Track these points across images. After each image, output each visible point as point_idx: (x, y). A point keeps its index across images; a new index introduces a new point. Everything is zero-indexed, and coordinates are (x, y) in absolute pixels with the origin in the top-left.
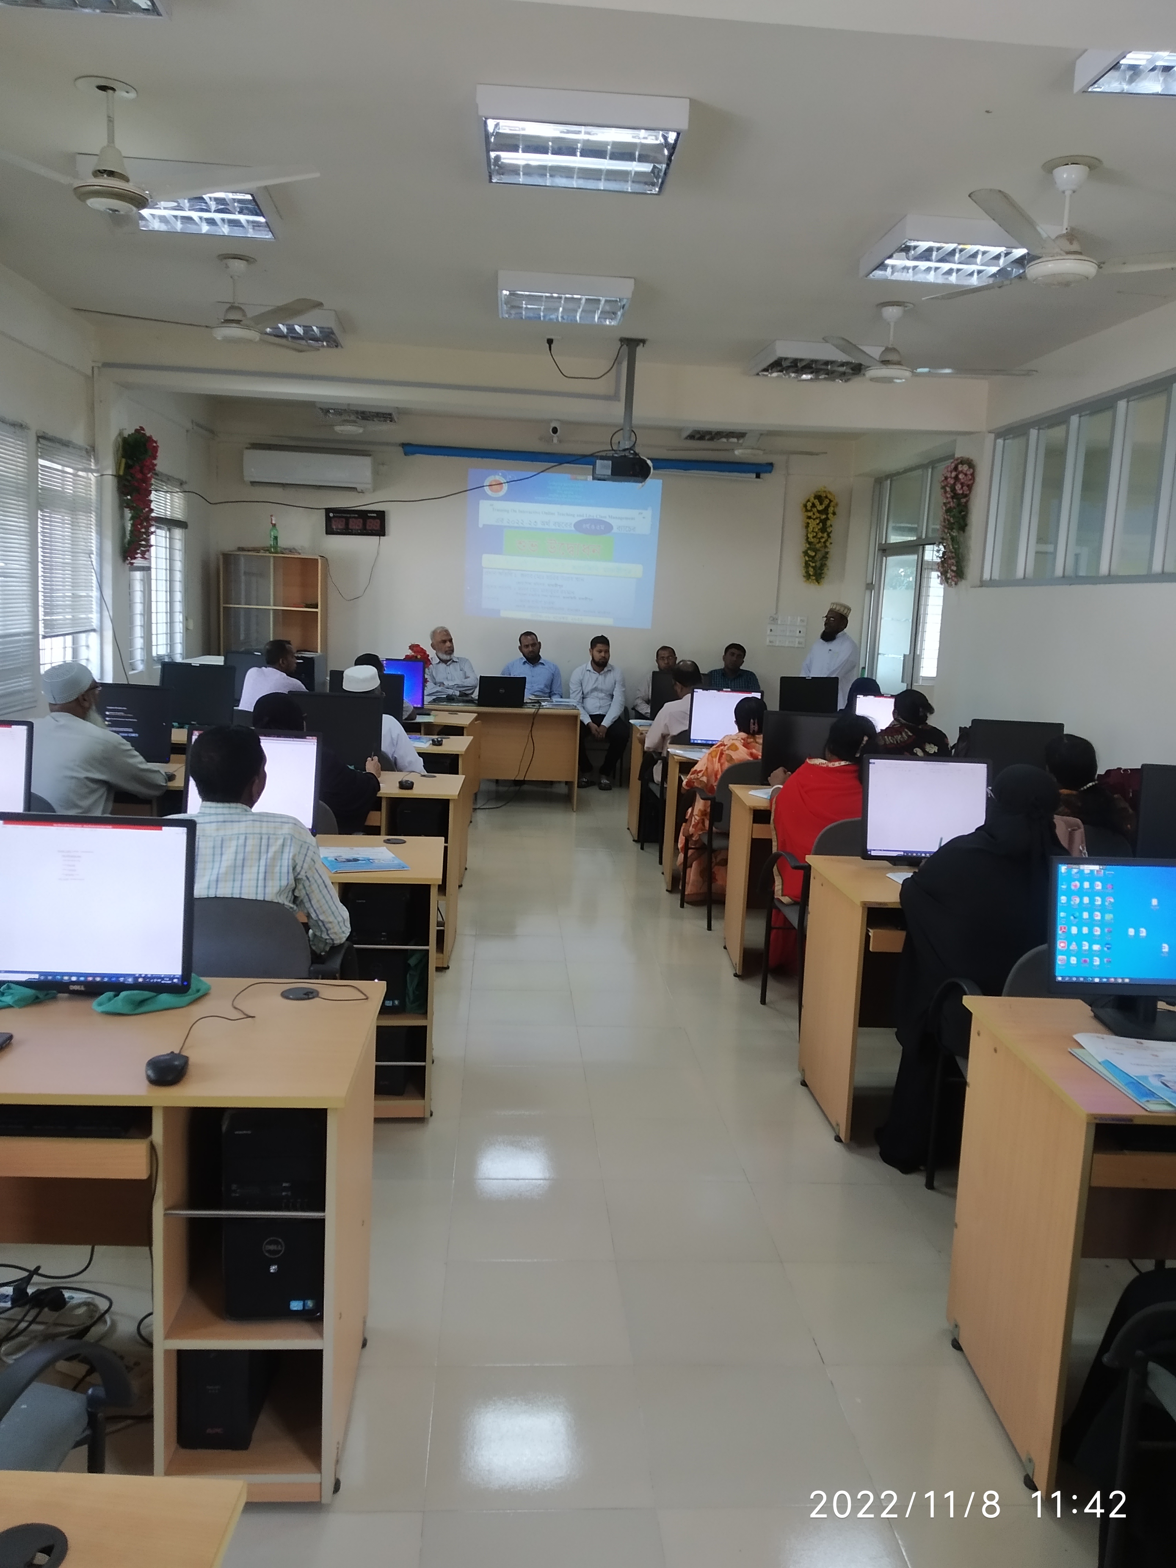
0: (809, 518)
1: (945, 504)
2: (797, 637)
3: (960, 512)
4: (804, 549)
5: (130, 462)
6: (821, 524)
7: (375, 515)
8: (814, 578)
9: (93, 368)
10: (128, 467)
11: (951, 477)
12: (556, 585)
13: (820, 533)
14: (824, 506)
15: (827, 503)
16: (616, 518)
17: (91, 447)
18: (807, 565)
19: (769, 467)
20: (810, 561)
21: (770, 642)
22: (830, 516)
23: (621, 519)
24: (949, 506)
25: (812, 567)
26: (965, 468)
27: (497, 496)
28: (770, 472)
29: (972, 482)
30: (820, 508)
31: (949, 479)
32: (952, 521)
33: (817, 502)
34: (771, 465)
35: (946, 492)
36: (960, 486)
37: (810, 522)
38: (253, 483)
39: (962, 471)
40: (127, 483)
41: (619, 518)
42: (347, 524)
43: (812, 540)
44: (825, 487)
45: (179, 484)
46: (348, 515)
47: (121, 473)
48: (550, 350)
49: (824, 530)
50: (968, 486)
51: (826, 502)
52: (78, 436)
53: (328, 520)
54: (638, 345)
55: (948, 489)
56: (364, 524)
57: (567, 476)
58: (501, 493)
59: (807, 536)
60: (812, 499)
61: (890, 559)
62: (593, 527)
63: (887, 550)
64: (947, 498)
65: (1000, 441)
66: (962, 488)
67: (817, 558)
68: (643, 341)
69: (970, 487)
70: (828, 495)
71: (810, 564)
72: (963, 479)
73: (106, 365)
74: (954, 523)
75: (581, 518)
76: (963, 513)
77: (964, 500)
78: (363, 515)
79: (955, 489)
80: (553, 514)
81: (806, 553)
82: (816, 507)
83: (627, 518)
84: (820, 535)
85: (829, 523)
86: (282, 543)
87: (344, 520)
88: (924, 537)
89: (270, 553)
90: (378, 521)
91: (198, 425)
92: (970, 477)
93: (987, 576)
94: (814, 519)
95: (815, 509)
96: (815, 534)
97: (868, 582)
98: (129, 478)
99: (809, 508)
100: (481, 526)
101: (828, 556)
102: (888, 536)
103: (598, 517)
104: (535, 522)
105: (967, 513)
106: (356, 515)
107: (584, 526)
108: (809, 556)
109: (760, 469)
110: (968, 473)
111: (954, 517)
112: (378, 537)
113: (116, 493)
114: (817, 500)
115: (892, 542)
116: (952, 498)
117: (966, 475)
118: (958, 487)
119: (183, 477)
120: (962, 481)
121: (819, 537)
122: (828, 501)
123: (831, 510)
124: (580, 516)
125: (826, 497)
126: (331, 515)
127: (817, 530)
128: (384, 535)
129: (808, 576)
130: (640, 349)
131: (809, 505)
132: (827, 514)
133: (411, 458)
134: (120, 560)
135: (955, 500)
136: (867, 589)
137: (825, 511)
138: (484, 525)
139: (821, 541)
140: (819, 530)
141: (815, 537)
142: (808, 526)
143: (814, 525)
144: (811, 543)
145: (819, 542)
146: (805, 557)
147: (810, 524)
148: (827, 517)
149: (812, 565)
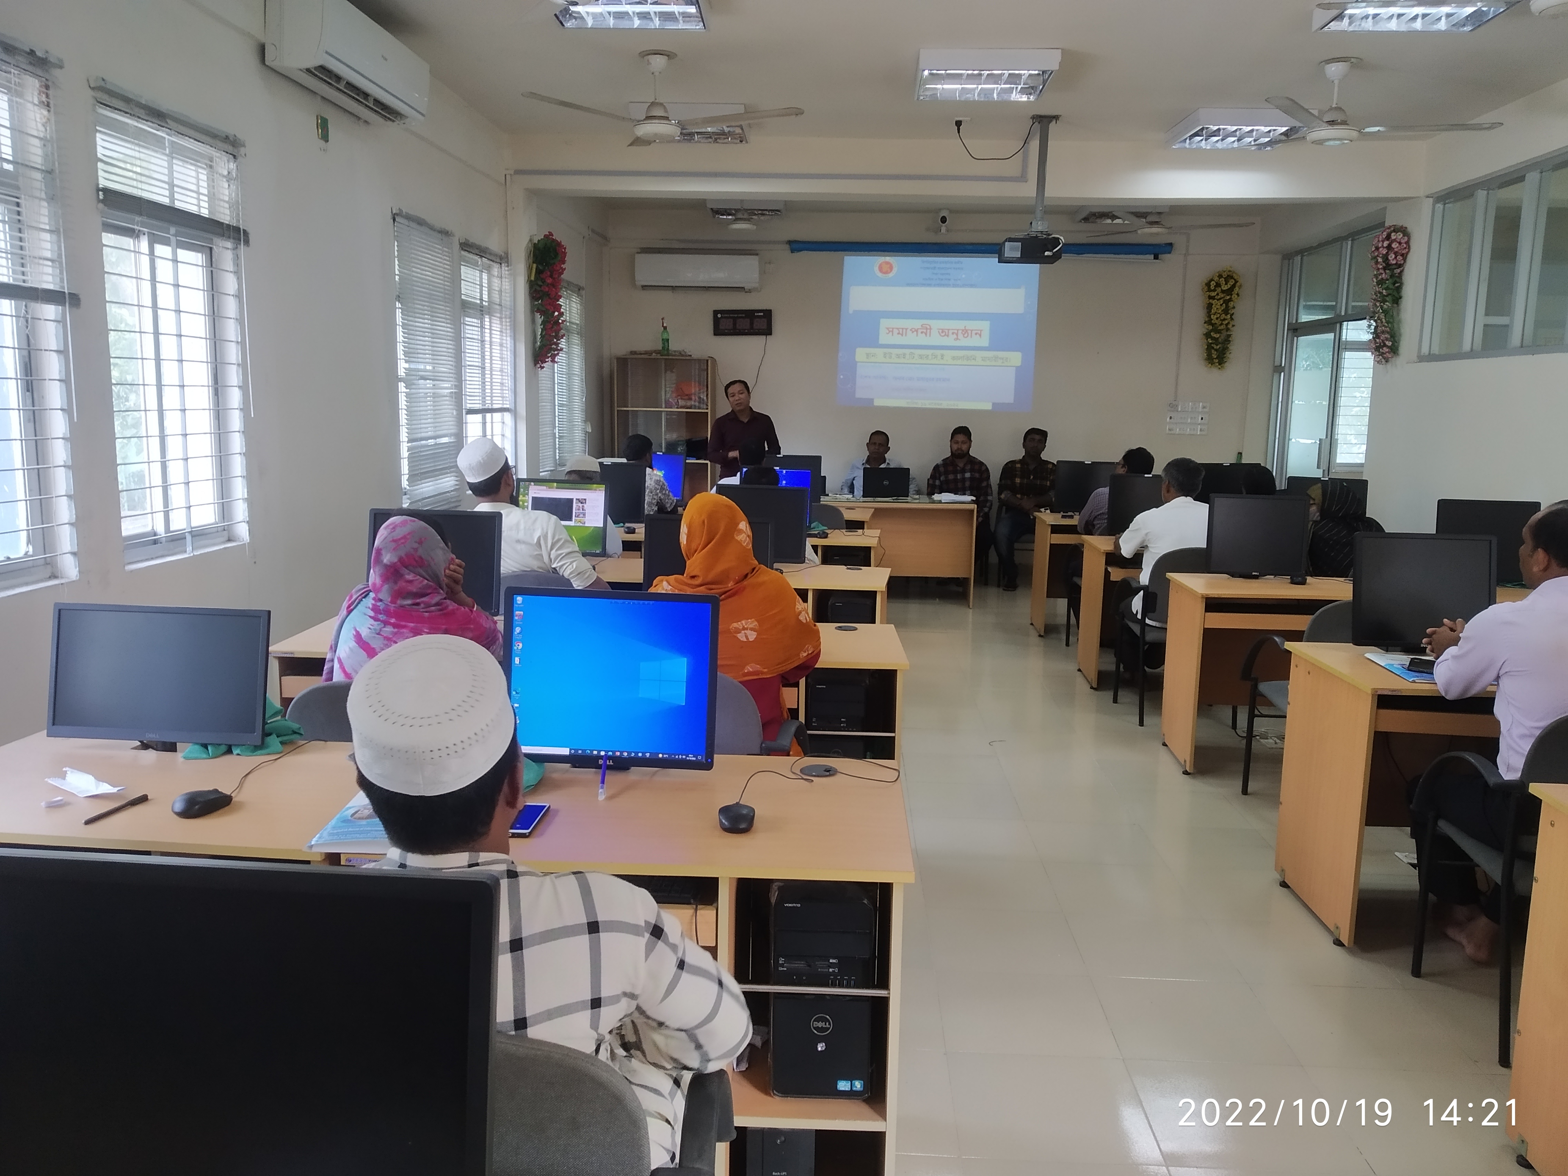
0: (1210, 297)
1: (1375, 275)
2: (1199, 424)
3: (1394, 284)
4: (1205, 331)
5: (541, 268)
6: (1224, 305)
7: (762, 314)
8: (1217, 361)
9: (506, 175)
10: (539, 272)
11: (1384, 247)
13: (1223, 315)
14: (1229, 286)
17: (505, 253)
18: (1209, 348)
19: (1168, 247)
20: (1213, 343)
21: (1170, 430)
22: (1234, 296)
24: (1380, 277)
25: (1216, 350)
26: (1400, 235)
28: (1170, 253)
29: (1407, 250)
30: (1225, 288)
31: (1381, 249)
32: (1386, 294)
33: (1220, 282)
34: (1171, 244)
35: (1377, 263)
36: (1394, 256)
37: (1213, 302)
38: (644, 287)
39: (1395, 239)
40: (538, 288)
42: (735, 324)
43: (1217, 322)
44: (1231, 267)
45: (577, 289)
46: (736, 316)
47: (533, 278)
48: (959, 132)
49: (1226, 311)
50: (1402, 255)
51: (1231, 282)
52: (494, 244)
53: (716, 322)
54: (1051, 121)
55: (1380, 260)
56: (752, 324)
59: (1209, 316)
60: (1216, 279)
61: (1301, 338)
63: (1298, 330)
64: (1378, 269)
65: (1440, 206)
66: (1396, 257)
67: (1220, 340)
68: (1056, 118)
69: (1405, 256)
70: (1234, 275)
71: (1213, 348)
72: (1397, 247)
73: (518, 172)
74: (1387, 296)
76: (1397, 285)
77: (1399, 271)
78: (750, 314)
79: (1387, 259)
81: (1207, 335)
82: (1220, 287)
85: (1231, 304)
86: (674, 346)
87: (732, 320)
88: (1343, 314)
89: (662, 356)
90: (765, 320)
91: (593, 231)
92: (1405, 246)
93: (1425, 350)
94: (1218, 300)
95: (1219, 289)
96: (1219, 315)
97: (1276, 364)
98: (540, 283)
99: (1212, 287)
101: (1230, 339)
102: (1299, 315)
105: (1402, 284)
106: (744, 315)
108: (1213, 338)
109: (1158, 251)
110: (1403, 241)
111: (1386, 289)
112: (765, 337)
113: (528, 297)
114: (1223, 279)
115: (1303, 321)
116: (1384, 269)
117: (1400, 243)
118: (1392, 256)
119: (583, 284)
120: (1396, 250)
121: (1223, 318)
122: (1234, 282)
123: (1236, 289)
125: (1232, 277)
126: (719, 316)
127: (1220, 311)
128: (771, 334)
129: (1210, 360)
130: (1052, 125)
131: (1212, 285)
132: (1231, 295)
133: (797, 255)
134: (532, 364)
135: (1387, 271)
136: (1274, 371)
137: (1230, 291)
139: (1223, 322)
140: (1222, 311)
141: (1217, 319)
142: (1209, 307)
143: (1217, 307)
144: (1213, 325)
145: (1222, 324)
146: (1207, 340)
147: (1212, 304)
148: (1231, 298)
149: (1215, 347)
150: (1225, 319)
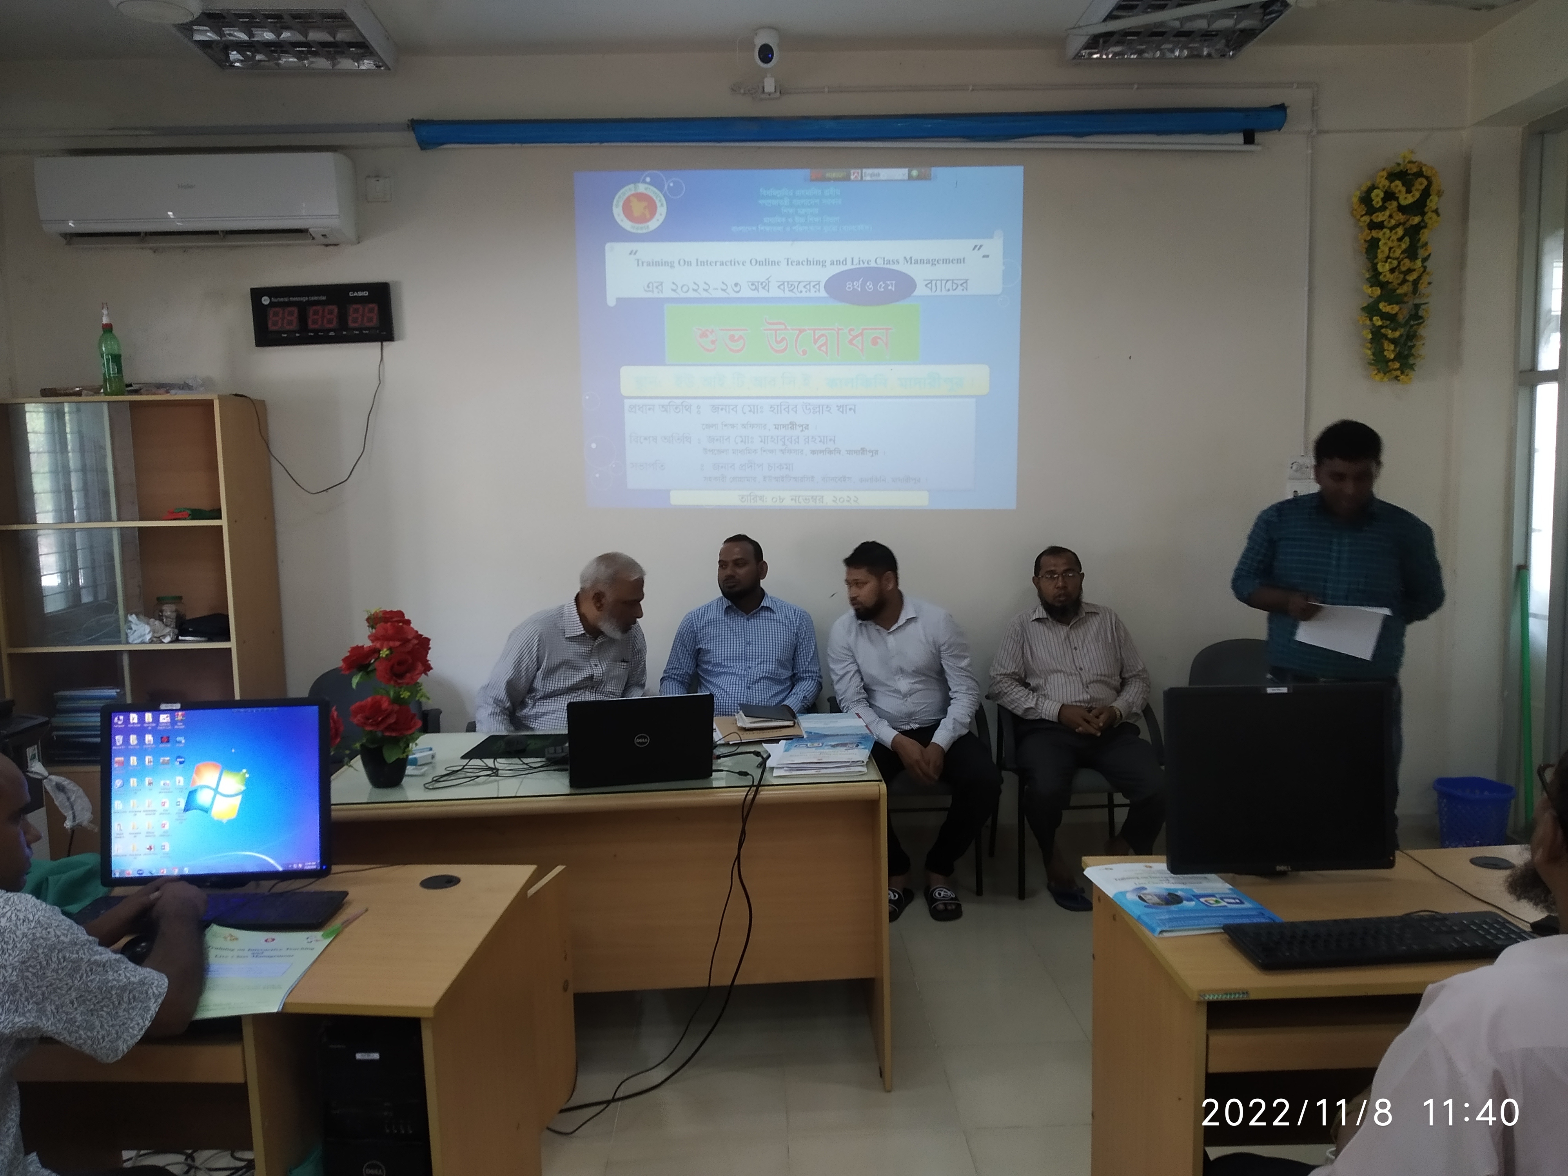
0: (1373, 226)
4: (1366, 300)
6: (1407, 239)
7: (366, 293)
8: (1397, 365)
12: (793, 425)
13: (1407, 261)
14: (1415, 196)
15: (1423, 187)
16: (922, 261)
18: (1377, 336)
19: (1276, 115)
20: (1386, 327)
23: (933, 262)
25: (1393, 341)
27: (644, 231)
28: (1279, 127)
30: (1407, 199)
33: (1398, 186)
34: (1282, 108)
37: (1381, 235)
41: (928, 262)
43: (1389, 277)
46: (305, 299)
49: (1412, 253)
51: (1420, 185)
53: (260, 315)
57: (801, 174)
58: (654, 224)
59: (1374, 268)
60: (1383, 182)
62: (870, 285)
67: (1401, 318)
70: (1424, 168)
71: (1385, 336)
75: (842, 268)
78: (338, 295)
80: (774, 263)
81: (1371, 310)
82: (1397, 199)
83: (946, 261)
84: (1407, 264)
85: (1425, 235)
87: (295, 310)
89: (105, 394)
90: (375, 306)
94: (1391, 229)
95: (1395, 204)
96: (1395, 263)
99: (1377, 201)
100: (611, 302)
103: (880, 261)
104: (736, 285)
106: (324, 298)
107: (849, 286)
108: (1384, 316)
109: (1254, 123)
112: (378, 345)
114: (1398, 183)
121: (1403, 269)
122: (1430, 180)
123: (1433, 202)
124: (838, 262)
125: (1420, 174)
126: (266, 301)
127: (1398, 253)
128: (392, 338)
131: (1377, 197)
132: (1423, 214)
133: (435, 153)
137: (1419, 207)
138: (619, 300)
139: (1408, 278)
140: (1402, 253)
141: (1392, 271)
142: (1372, 246)
143: (1390, 244)
144: (1383, 285)
145: (1404, 281)
146: (1371, 320)
147: (1379, 240)
148: (1423, 220)
149: (1390, 334)
150: (1410, 271)
